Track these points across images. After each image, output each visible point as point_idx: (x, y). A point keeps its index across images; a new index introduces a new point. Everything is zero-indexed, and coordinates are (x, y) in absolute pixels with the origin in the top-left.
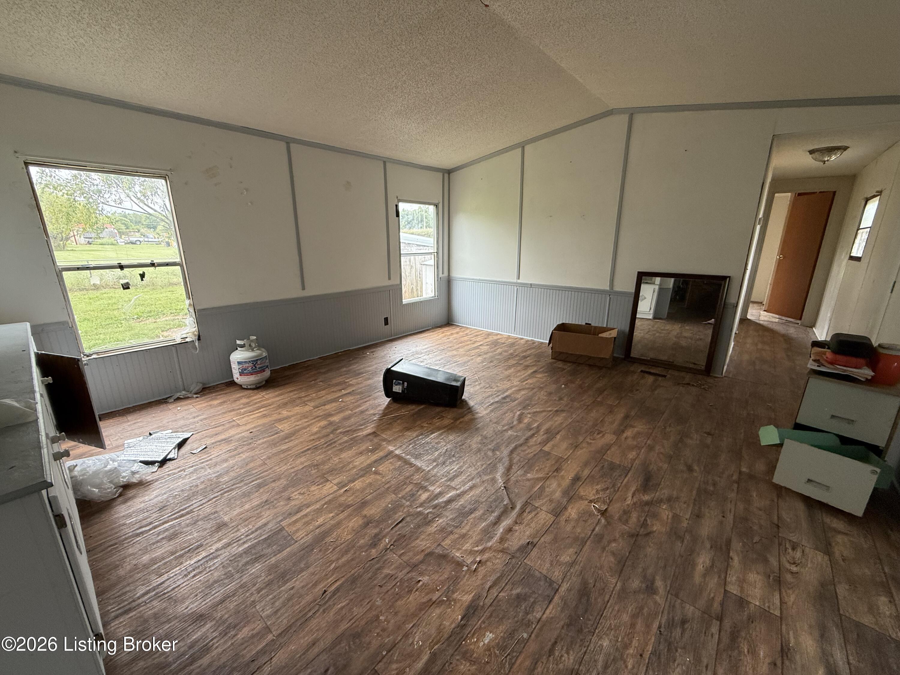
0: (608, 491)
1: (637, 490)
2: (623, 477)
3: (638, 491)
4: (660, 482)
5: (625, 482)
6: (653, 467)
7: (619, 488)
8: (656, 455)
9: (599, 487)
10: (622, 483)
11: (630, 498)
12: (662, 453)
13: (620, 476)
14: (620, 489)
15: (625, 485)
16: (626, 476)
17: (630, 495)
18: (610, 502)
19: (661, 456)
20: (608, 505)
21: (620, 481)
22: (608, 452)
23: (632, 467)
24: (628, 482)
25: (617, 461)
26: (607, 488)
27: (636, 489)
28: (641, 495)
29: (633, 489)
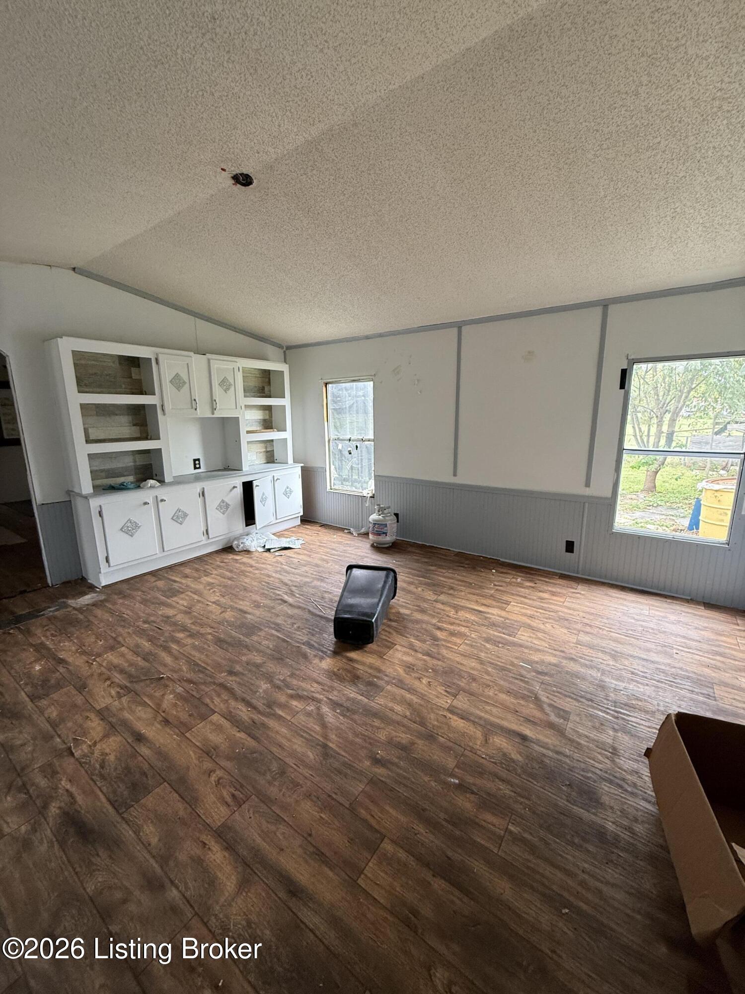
0: (98, 766)
1: (73, 801)
2: (111, 796)
3: (72, 804)
4: (64, 851)
5: (100, 793)
6: (102, 858)
7: (94, 782)
8: (127, 884)
9: (112, 758)
10: (100, 788)
11: (68, 787)
12: (125, 901)
13: (114, 792)
14: (91, 782)
15: (93, 792)
16: (109, 800)
17: (73, 790)
18: (80, 763)
19: (118, 895)
20: (77, 759)
21: (104, 789)
22: (176, 795)
23: (123, 818)
24: (97, 797)
25: (149, 801)
26: (102, 767)
27: (75, 802)
28: (63, 804)
29: (79, 799)
